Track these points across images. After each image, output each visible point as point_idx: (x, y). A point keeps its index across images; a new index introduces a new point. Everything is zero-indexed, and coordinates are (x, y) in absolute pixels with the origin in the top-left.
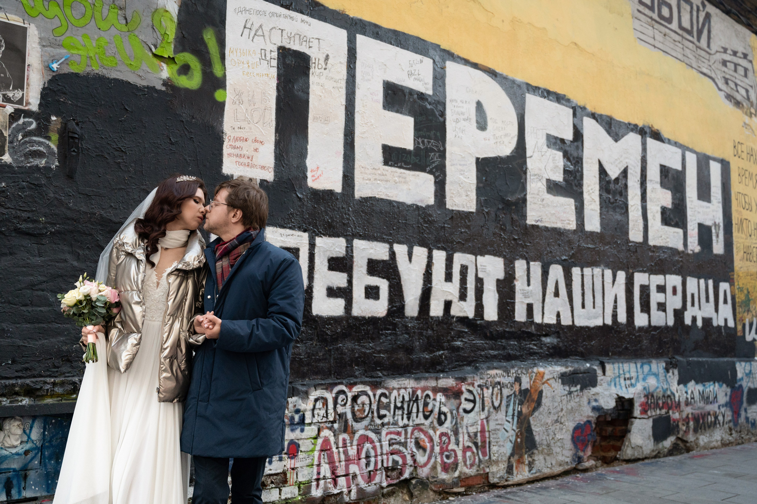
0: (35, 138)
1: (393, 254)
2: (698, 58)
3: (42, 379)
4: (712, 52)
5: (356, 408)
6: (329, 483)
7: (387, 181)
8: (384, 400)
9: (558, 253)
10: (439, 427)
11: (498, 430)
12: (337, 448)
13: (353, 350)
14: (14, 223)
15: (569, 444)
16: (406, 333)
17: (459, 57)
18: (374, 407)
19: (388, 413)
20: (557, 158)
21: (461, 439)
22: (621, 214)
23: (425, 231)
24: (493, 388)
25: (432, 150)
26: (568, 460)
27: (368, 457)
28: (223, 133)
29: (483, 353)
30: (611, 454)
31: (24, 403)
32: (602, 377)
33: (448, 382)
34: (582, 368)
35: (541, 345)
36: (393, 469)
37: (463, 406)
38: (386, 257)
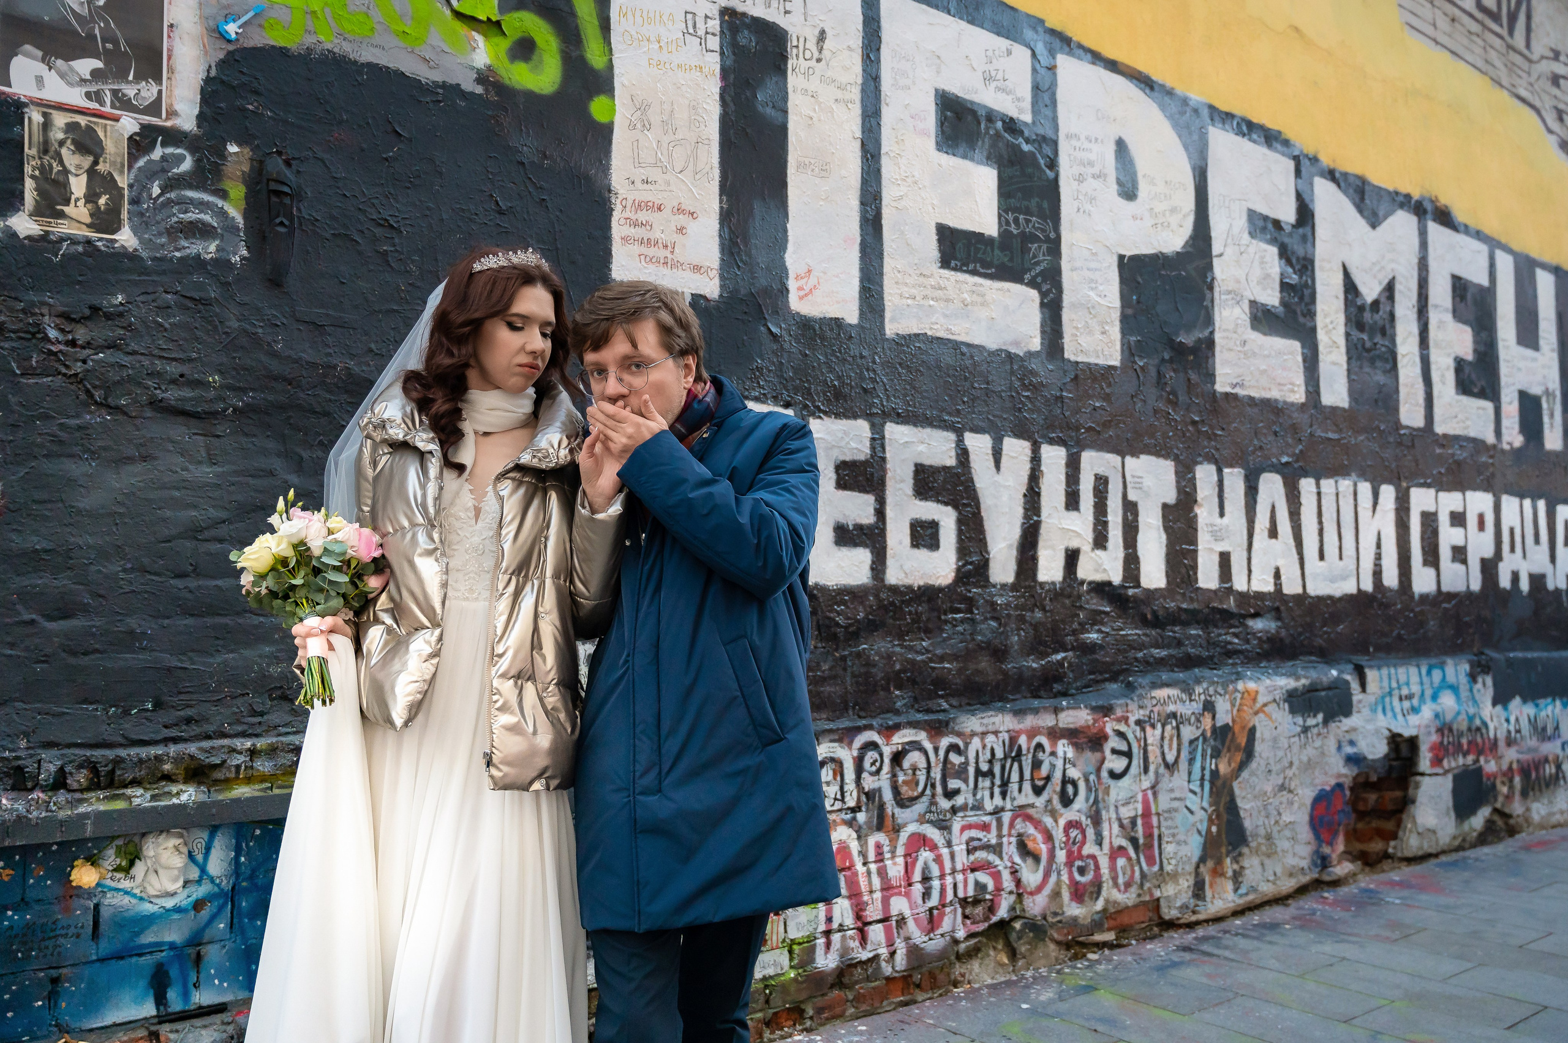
0: (190, 194)
1: (963, 454)
2: (1511, 67)
3: (226, 742)
4: (1535, 57)
5: (901, 778)
6: (852, 938)
7: (947, 300)
8: (954, 758)
9: (1274, 450)
10: (1063, 810)
11: (1176, 810)
12: (865, 864)
13: (889, 657)
14: (148, 388)
15: (1305, 833)
16: (993, 618)
17: (1080, 46)
18: (937, 774)
19: (963, 786)
20: (1268, 259)
21: (1106, 833)
22: (1385, 372)
23: (1024, 404)
24: (1163, 726)
25: (1034, 238)
26: (1305, 864)
27: (926, 879)
28: (610, 191)
29: (1140, 655)
30: (1376, 846)
31: (184, 798)
32: (1361, 696)
33: (1078, 716)
34: (1325, 679)
35: (1247, 635)
36: (976, 902)
37: (1108, 765)
38: (951, 461)
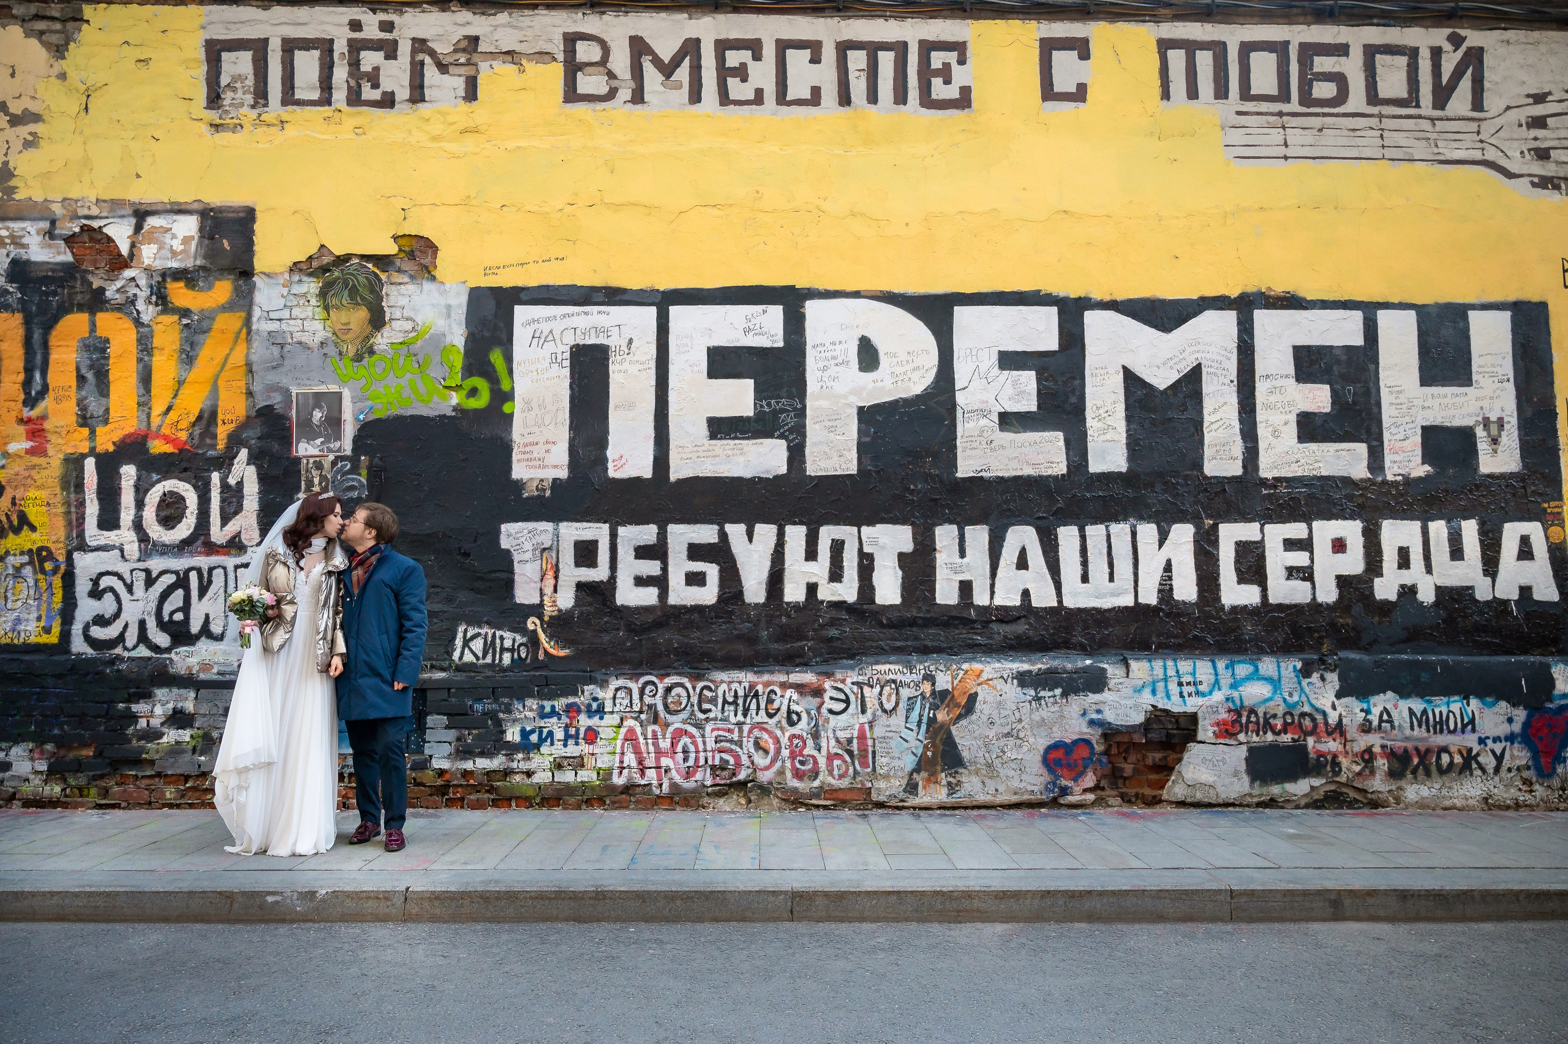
0: (350, 476)
1: (723, 536)
2: (1437, 137)
4: (1492, 114)
5: (670, 700)
6: (635, 773)
7: (715, 456)
8: (706, 692)
10: (789, 728)
11: (891, 738)
12: (646, 739)
13: (670, 640)
15: (1035, 768)
16: (747, 622)
18: (695, 699)
19: (713, 708)
20: (1022, 381)
21: (824, 744)
23: (773, 505)
24: (882, 688)
26: (1035, 789)
27: (685, 751)
28: (512, 441)
29: (874, 645)
32: (1121, 681)
33: (808, 677)
34: (1071, 667)
35: (992, 635)
36: (723, 769)
37: (825, 706)
38: (714, 539)
